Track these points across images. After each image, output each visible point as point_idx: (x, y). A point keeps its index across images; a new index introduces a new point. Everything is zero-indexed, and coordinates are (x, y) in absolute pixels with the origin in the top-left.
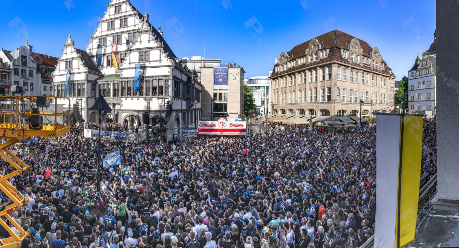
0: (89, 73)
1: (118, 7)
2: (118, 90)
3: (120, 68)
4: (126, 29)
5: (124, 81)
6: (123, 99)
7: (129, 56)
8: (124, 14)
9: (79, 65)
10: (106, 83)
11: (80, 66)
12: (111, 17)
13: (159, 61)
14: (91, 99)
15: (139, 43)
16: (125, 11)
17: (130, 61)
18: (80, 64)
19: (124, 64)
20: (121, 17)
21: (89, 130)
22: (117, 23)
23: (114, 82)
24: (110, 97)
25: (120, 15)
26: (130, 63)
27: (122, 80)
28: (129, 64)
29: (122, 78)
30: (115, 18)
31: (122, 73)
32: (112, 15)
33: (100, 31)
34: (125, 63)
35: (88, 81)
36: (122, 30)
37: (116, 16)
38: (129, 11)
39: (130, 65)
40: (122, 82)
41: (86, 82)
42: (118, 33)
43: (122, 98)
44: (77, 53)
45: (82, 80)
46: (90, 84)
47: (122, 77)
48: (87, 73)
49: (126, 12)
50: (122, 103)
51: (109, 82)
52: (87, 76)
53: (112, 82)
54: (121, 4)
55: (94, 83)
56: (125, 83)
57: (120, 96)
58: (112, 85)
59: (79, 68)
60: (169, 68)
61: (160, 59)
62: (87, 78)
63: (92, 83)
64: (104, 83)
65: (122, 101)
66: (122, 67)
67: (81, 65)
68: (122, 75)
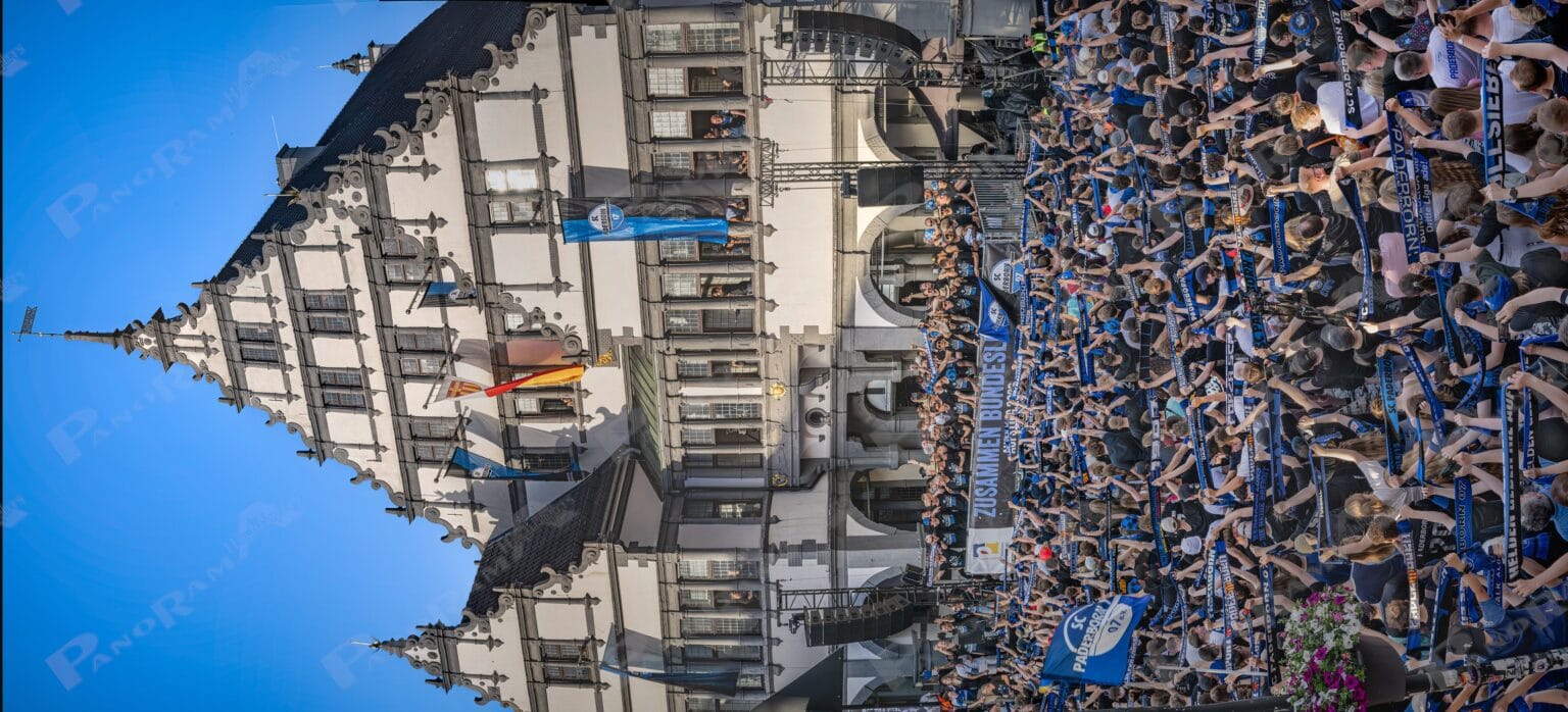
0: (615, 539)
1: (247, 346)
2: (714, 352)
3: (585, 346)
4: (363, 302)
5: (664, 317)
6: (772, 323)
7: (515, 294)
8: (283, 313)
9: (570, 600)
10: (676, 430)
11: (572, 594)
12: (298, 388)
13: (536, 100)
14: (777, 520)
15: (439, 233)
16: (265, 305)
17: (546, 287)
18: (561, 594)
19: (561, 324)
20: (297, 331)
21: (970, 542)
22: (332, 353)
23: (672, 374)
24: (762, 402)
25: (287, 335)
26: (559, 286)
27: (657, 332)
28: (563, 294)
29: (648, 336)
30: (307, 363)
31: (617, 332)
32: (287, 382)
33: (371, 453)
34: (558, 316)
35: (667, 542)
36: (367, 324)
37: (291, 357)
38: (266, 278)
39: (568, 285)
40: (668, 335)
41: (670, 558)
42: (384, 351)
43: (763, 334)
44: (496, 608)
45: (663, 583)
46: (687, 533)
47: (638, 332)
48: (619, 548)
49: (270, 300)
50: (796, 329)
51: (674, 404)
52: (633, 548)
53: (672, 388)
54: (231, 327)
55: (679, 503)
56: (677, 314)
57: (754, 344)
58: (688, 390)
59: (589, 601)
60: (579, 33)
61: (525, 94)
62: (648, 550)
63: (676, 514)
64: (676, 442)
65: (784, 329)
66: (582, 333)
67: (567, 588)
68: (628, 330)
